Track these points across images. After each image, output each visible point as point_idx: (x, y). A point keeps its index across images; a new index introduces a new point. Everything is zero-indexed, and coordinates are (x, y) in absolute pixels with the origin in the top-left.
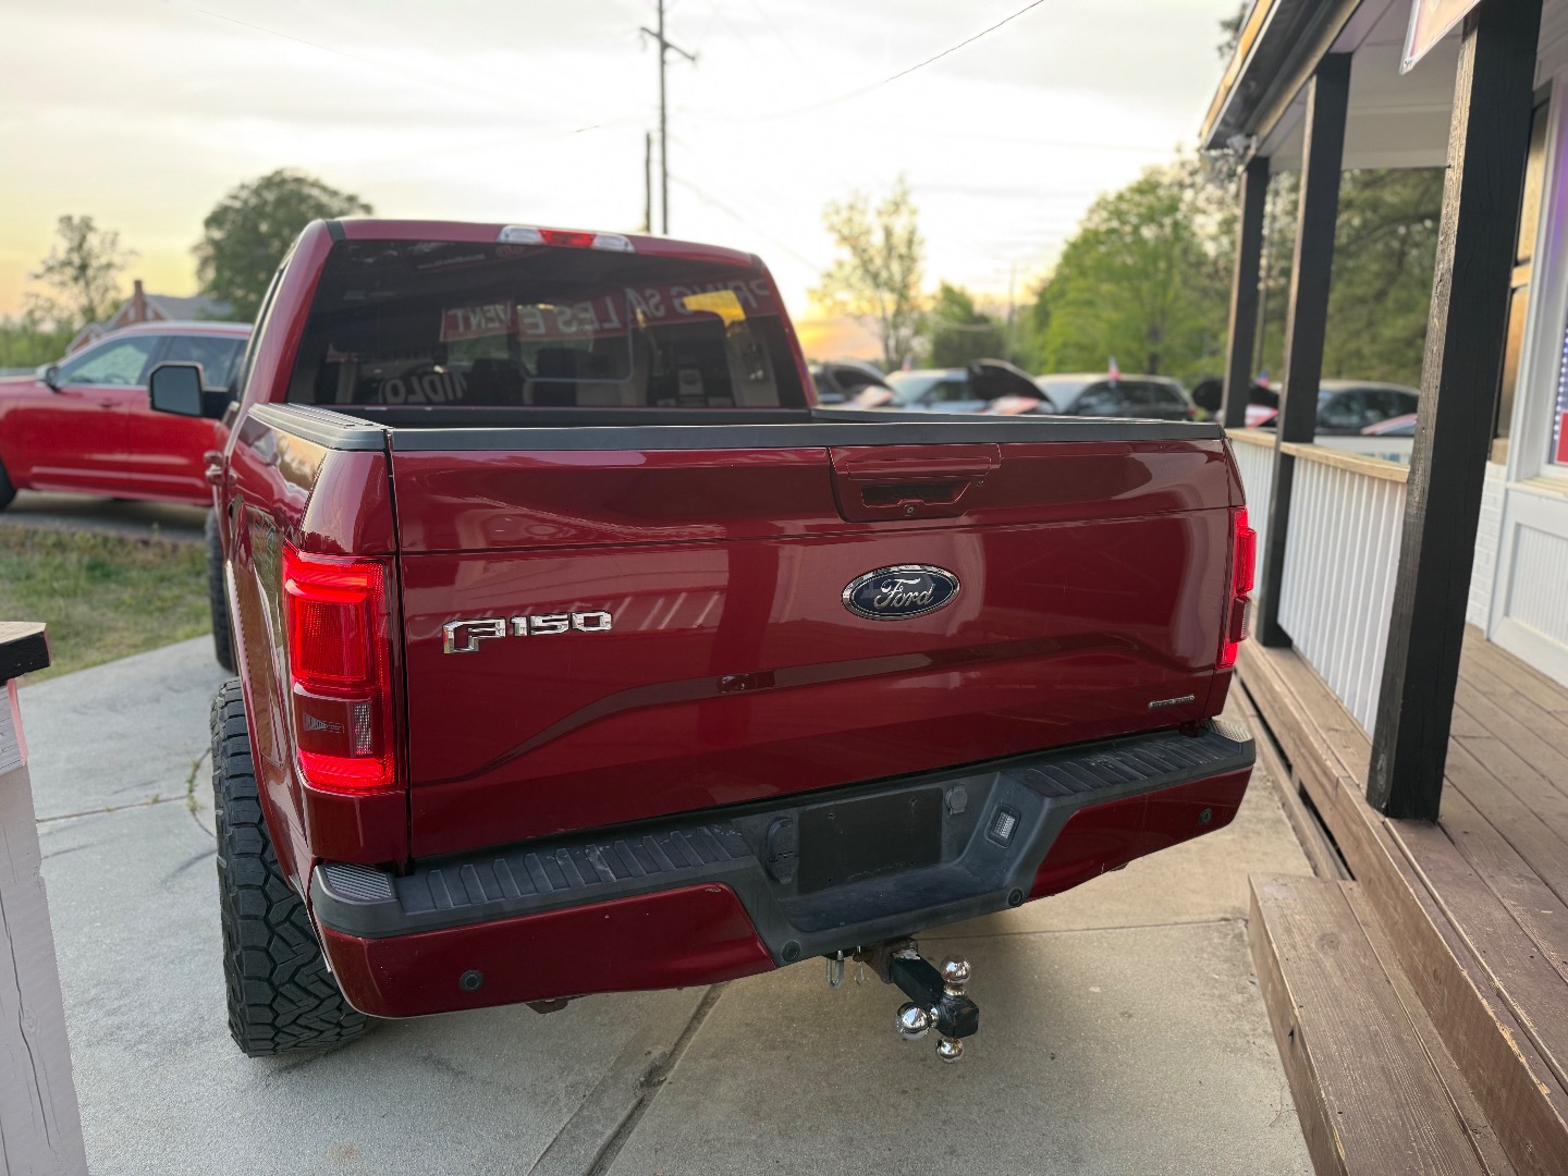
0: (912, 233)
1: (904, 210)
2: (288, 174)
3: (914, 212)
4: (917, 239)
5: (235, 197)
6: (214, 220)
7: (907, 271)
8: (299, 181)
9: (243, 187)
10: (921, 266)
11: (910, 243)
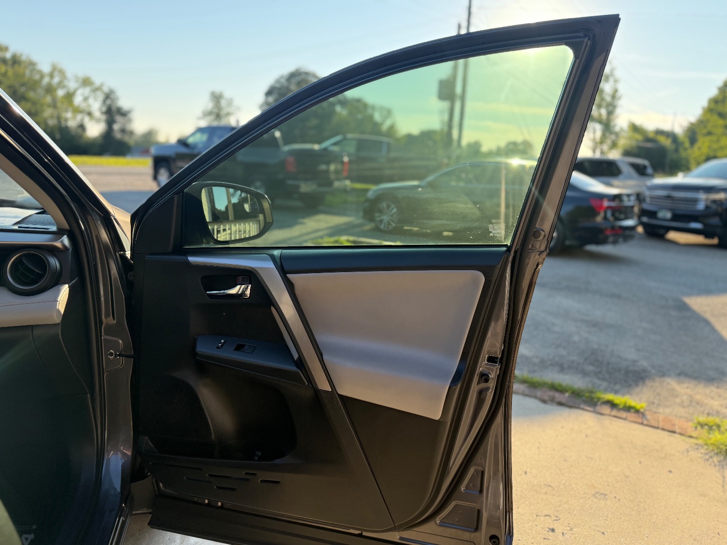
0: (616, 91)
1: (611, 80)
2: (303, 70)
3: (616, 81)
4: (618, 94)
5: (278, 81)
6: (269, 93)
7: (610, 113)
8: (307, 74)
9: (282, 77)
10: (618, 111)
11: (614, 96)
